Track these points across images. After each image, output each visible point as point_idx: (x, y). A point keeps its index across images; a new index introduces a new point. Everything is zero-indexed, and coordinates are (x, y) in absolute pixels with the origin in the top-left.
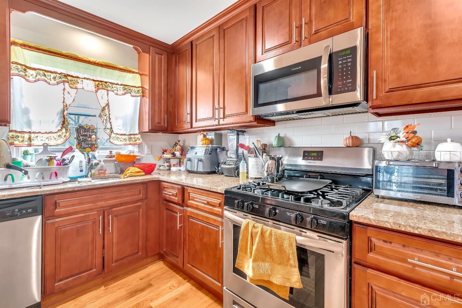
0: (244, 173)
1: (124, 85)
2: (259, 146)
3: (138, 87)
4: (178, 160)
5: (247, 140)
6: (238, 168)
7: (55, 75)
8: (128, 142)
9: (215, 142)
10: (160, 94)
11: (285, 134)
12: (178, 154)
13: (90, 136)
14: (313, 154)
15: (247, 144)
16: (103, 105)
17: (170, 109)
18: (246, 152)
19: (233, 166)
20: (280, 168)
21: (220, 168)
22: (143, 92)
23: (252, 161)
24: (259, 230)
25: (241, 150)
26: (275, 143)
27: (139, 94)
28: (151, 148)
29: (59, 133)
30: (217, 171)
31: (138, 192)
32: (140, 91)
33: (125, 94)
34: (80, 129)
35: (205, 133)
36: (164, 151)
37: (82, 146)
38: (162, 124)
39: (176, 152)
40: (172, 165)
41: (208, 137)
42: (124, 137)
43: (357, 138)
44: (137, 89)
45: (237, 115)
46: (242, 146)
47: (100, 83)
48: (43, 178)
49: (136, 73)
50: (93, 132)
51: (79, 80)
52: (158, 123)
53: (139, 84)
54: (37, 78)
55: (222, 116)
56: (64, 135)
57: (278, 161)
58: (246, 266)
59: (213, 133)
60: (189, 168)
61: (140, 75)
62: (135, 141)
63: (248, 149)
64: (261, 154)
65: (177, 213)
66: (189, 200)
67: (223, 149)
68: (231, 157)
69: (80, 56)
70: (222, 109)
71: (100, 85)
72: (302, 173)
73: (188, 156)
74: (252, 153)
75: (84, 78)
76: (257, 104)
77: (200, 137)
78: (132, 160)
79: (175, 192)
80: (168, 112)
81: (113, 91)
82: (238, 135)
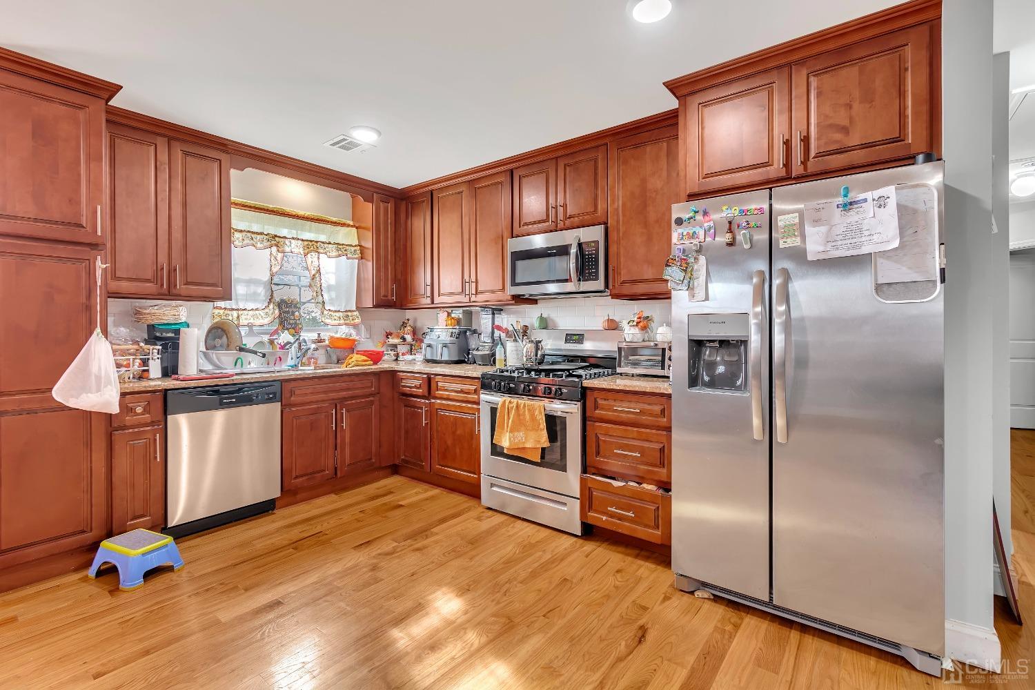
0: (500, 360)
1: (338, 244)
2: (518, 327)
3: (355, 246)
4: (408, 347)
5: (505, 320)
6: (493, 355)
7: (262, 236)
8: (342, 321)
9: (463, 323)
10: (386, 257)
11: (549, 315)
12: (409, 338)
13: (293, 313)
14: (575, 338)
15: (504, 326)
16: (313, 272)
17: (399, 276)
18: (503, 335)
19: (488, 352)
20: (539, 353)
21: (470, 356)
22: (361, 253)
23: (510, 345)
24: (514, 405)
25: (497, 333)
26: (536, 324)
27: (357, 256)
28: (369, 330)
29: (266, 310)
30: (466, 360)
31: (370, 384)
32: (359, 252)
33: (340, 256)
34: (282, 305)
35: (449, 310)
36: (388, 335)
37: (284, 326)
38: (389, 298)
39: (406, 336)
40: (400, 354)
41: (453, 315)
42: (337, 314)
43: (612, 321)
44: (353, 249)
45: (493, 292)
46: (499, 328)
47: (310, 244)
48: (268, 364)
49: (352, 226)
50: (295, 307)
51: (287, 242)
52: (385, 296)
53: (356, 242)
54: (245, 242)
55: (474, 292)
56: (271, 312)
57: (537, 344)
58: (503, 440)
59: (461, 310)
60: (429, 357)
61: (357, 228)
62: (353, 320)
63: (507, 332)
64: (521, 338)
65: (421, 408)
66: (438, 391)
67: (475, 332)
68: (484, 342)
69: (288, 209)
70: (475, 283)
71: (312, 246)
72: (565, 358)
73: (427, 341)
74: (510, 337)
75: (293, 238)
76: (514, 284)
77: (443, 316)
78: (349, 346)
79: (417, 383)
80: (395, 280)
81: (326, 253)
82: (493, 314)
